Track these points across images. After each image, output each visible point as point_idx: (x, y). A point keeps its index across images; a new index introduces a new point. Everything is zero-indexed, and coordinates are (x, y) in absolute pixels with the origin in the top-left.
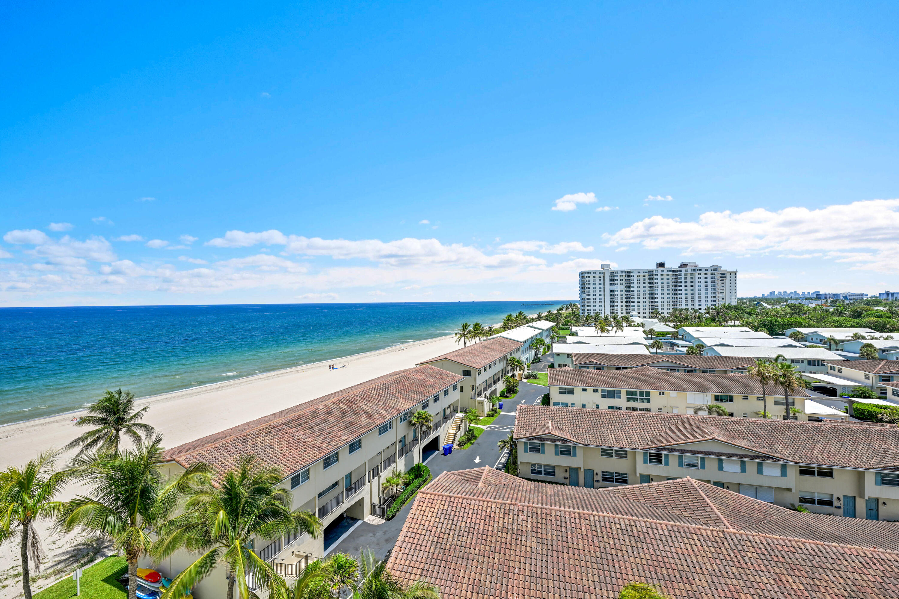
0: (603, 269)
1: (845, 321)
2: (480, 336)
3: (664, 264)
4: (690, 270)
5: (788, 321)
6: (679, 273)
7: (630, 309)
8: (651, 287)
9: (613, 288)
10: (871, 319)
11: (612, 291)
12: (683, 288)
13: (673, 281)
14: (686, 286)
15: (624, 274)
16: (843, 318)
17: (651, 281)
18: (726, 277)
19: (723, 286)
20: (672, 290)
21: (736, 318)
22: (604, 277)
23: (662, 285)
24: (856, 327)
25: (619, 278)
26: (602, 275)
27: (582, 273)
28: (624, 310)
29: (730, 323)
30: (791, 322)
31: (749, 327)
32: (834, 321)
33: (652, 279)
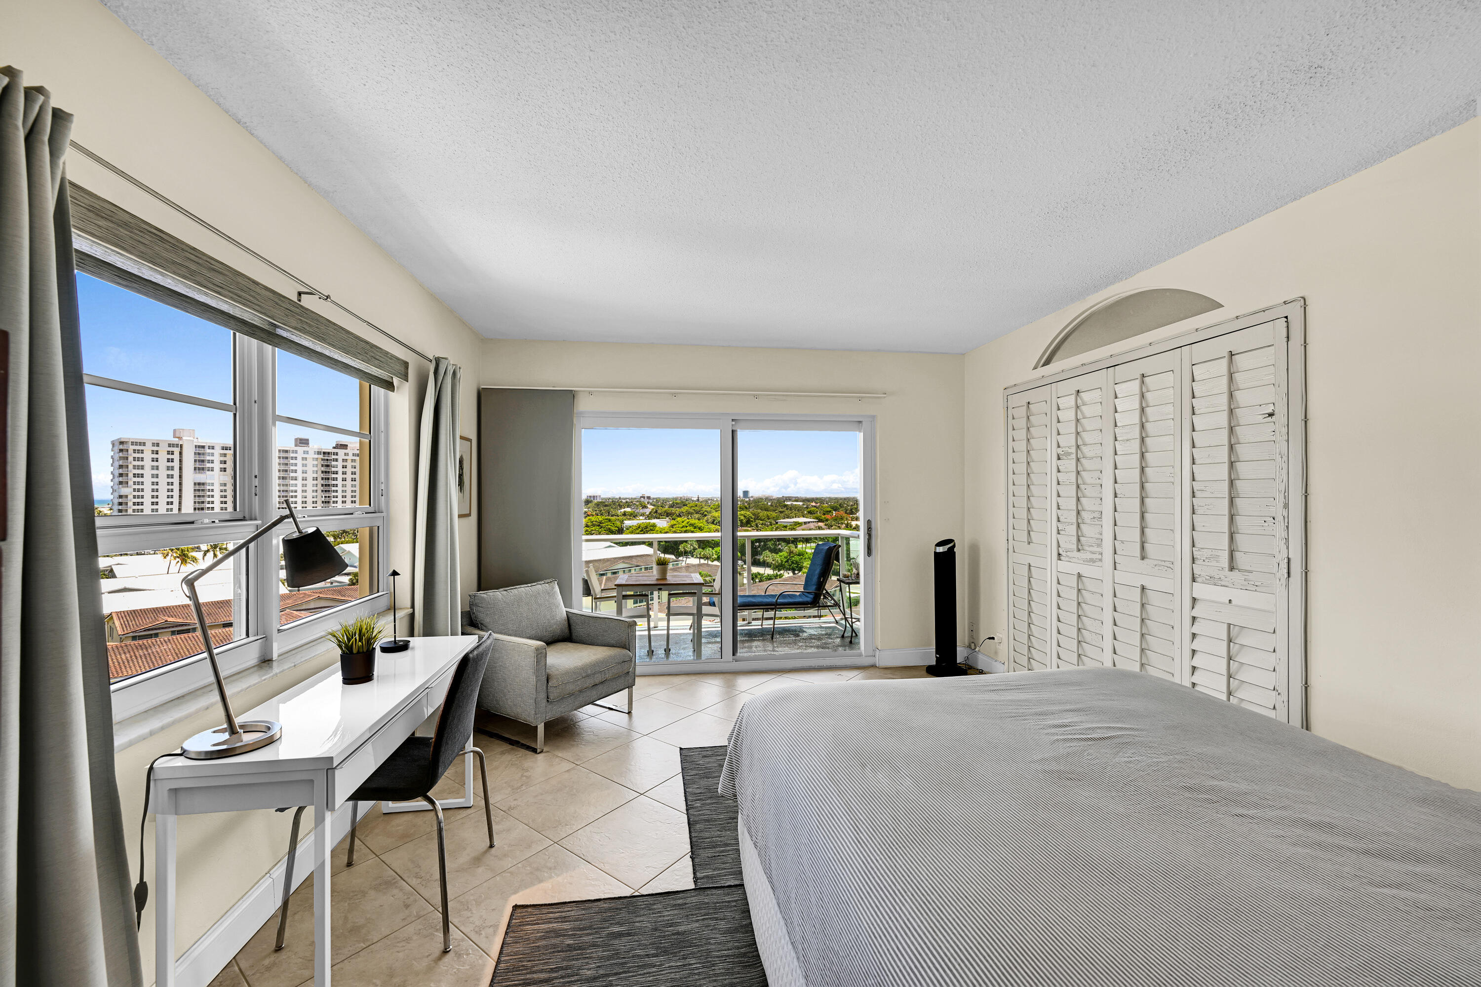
0: (180, 438)
3: (308, 440)
4: (350, 454)
6: (334, 457)
8: (283, 478)
9: (201, 477)
11: (199, 484)
12: (339, 482)
13: (323, 469)
14: (344, 480)
17: (283, 468)
20: (322, 485)
22: (181, 453)
23: (305, 475)
25: (217, 458)
26: (177, 451)
27: (122, 443)
33: (287, 464)
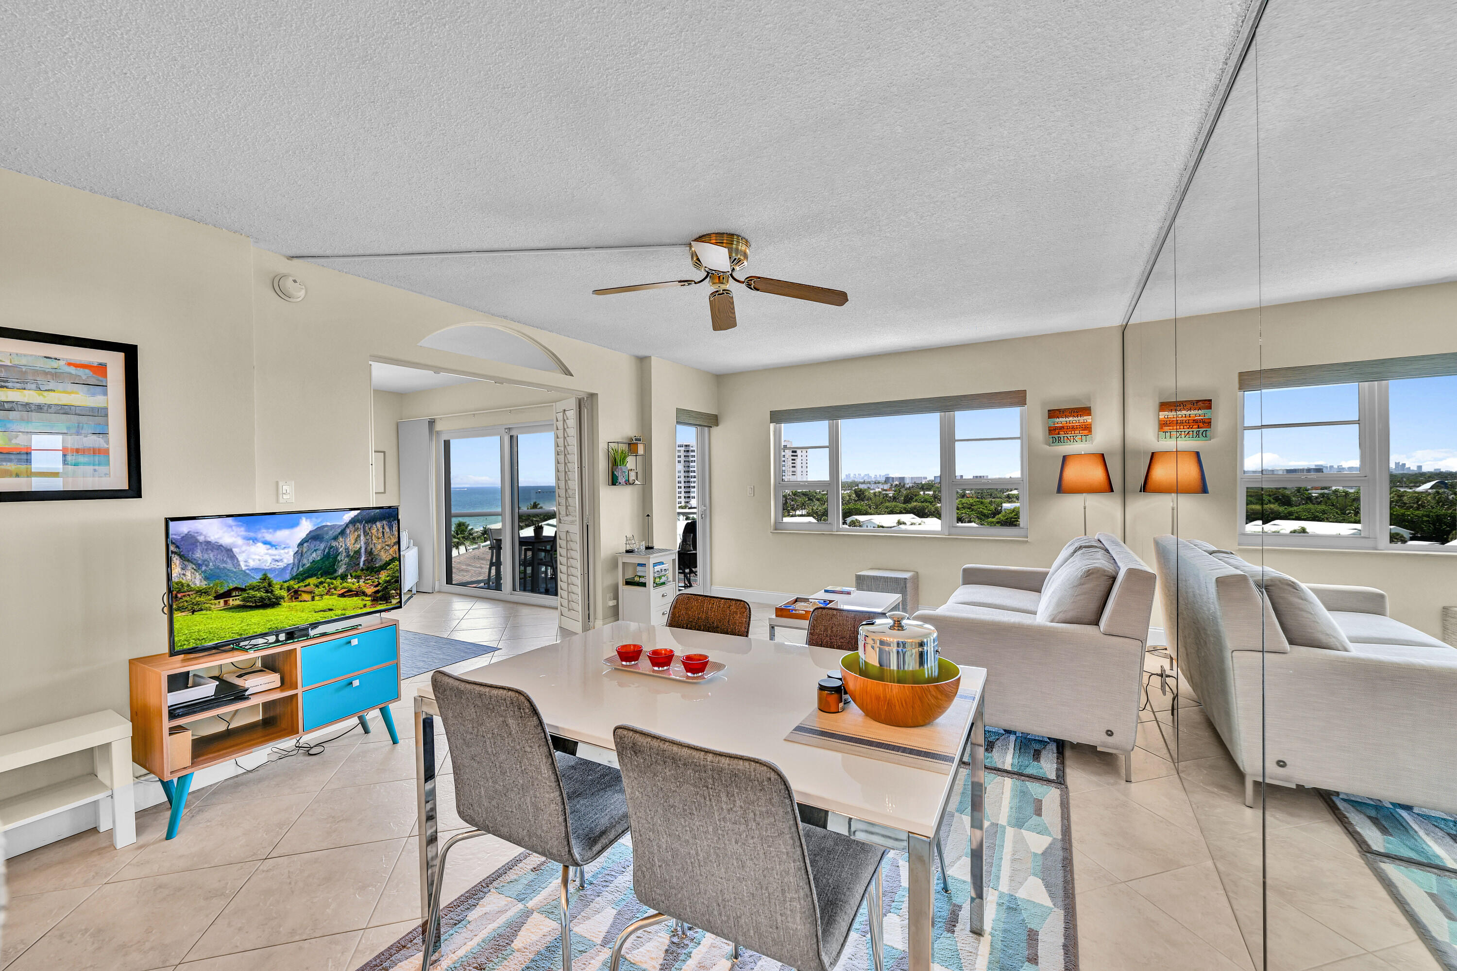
1: (896, 506)
2: (467, 543)
5: (849, 509)
7: (689, 497)
10: (915, 504)
15: (683, 449)
16: (894, 503)
18: (797, 456)
19: (794, 467)
21: (803, 506)
24: (903, 513)
28: (683, 497)
29: (798, 512)
30: (852, 509)
31: (814, 517)
32: (887, 508)
